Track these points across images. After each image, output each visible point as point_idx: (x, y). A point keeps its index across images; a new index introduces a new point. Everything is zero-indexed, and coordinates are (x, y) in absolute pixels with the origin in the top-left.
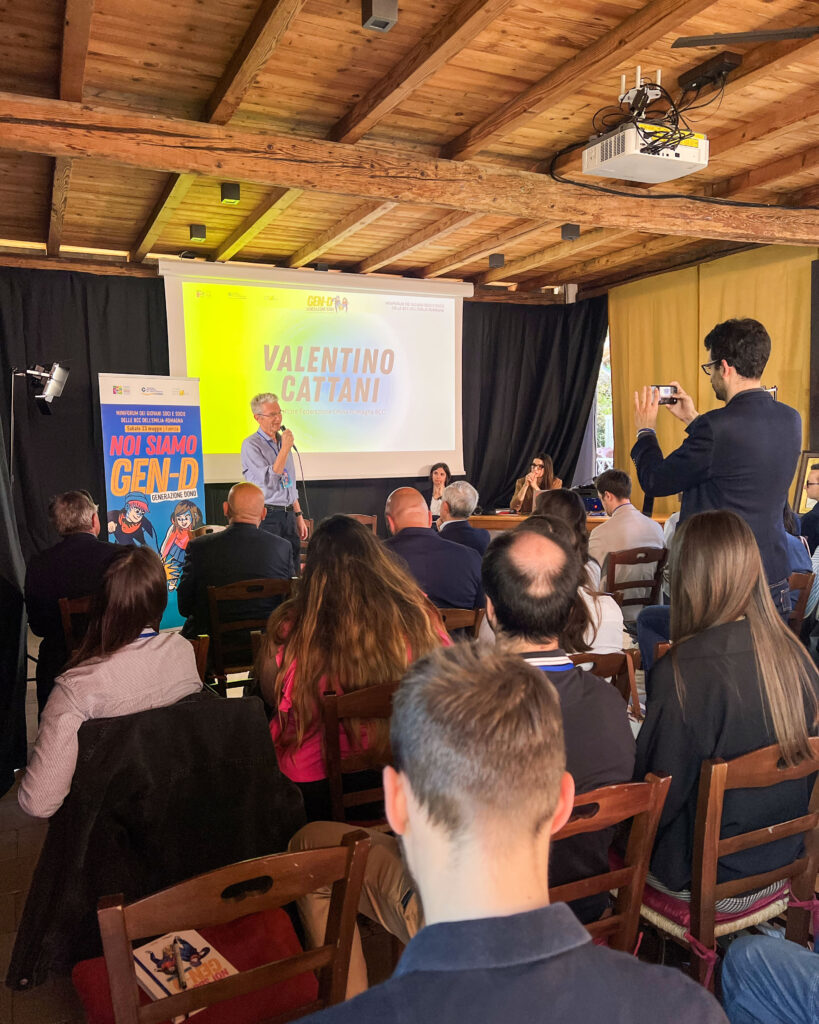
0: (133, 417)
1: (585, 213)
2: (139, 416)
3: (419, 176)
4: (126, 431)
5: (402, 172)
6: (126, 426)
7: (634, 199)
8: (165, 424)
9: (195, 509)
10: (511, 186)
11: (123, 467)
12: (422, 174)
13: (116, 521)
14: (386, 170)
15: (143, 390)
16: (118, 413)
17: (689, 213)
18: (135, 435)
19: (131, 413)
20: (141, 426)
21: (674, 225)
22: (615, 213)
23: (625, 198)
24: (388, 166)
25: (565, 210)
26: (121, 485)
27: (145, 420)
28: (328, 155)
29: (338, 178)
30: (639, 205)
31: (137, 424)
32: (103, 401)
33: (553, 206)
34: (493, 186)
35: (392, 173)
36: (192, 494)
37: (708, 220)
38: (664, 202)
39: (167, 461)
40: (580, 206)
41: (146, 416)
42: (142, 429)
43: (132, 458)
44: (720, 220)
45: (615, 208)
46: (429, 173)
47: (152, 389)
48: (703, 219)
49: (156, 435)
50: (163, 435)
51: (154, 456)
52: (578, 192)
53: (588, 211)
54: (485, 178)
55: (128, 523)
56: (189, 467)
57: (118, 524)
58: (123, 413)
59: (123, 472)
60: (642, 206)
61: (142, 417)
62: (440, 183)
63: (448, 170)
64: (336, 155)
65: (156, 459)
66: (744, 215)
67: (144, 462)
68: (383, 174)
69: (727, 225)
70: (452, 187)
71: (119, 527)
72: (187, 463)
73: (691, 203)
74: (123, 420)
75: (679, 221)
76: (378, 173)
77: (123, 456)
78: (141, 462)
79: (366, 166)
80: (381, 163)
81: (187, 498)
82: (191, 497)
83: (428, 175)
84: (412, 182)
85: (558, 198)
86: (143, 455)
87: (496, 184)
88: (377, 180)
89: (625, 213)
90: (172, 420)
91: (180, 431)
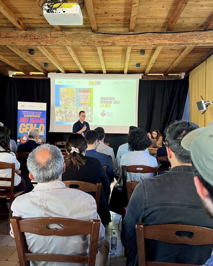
0: (27, 113)
1: (108, 43)
2: (28, 113)
3: (45, 37)
4: (24, 116)
5: (40, 37)
6: (24, 115)
7: (126, 36)
8: (36, 115)
9: (43, 138)
10: (77, 37)
11: (23, 126)
12: (46, 37)
13: (20, 139)
14: (34, 37)
15: (30, 106)
16: (22, 112)
17: (151, 38)
18: (27, 117)
19: (26, 112)
20: (29, 115)
21: (146, 43)
22: (120, 41)
23: (123, 36)
24: (35, 35)
25: (100, 42)
26: (22, 130)
27: (30, 114)
28: (17, 34)
29: (20, 41)
30: (128, 38)
31: (27, 115)
32: (18, 109)
33: (94, 42)
34: (71, 37)
35: (36, 37)
36: (42, 134)
37: (160, 40)
38: (140, 35)
39: (36, 125)
40: (105, 40)
41: (30, 113)
42: (29, 116)
43: (25, 124)
44: (166, 39)
45: (119, 40)
46: (48, 36)
47: (33, 106)
48: (158, 39)
49: (33, 118)
50: (35, 118)
51: (32, 123)
52: (103, 36)
53: (108, 42)
54: (67, 35)
55: (23, 140)
56: (42, 127)
57: (20, 140)
58: (24, 112)
59: (23, 127)
60: (130, 38)
61: (29, 113)
62: (52, 39)
63: (55, 34)
64: (19, 34)
65: (32, 124)
66: (178, 36)
67: (29, 124)
68: (33, 38)
69: (170, 40)
70: (57, 39)
71: (20, 141)
72: (42, 125)
73: (152, 34)
74: (24, 114)
75: (148, 41)
76: (32, 38)
77: (23, 123)
78: (28, 125)
79: (28, 36)
80: (32, 35)
81: (41, 135)
82: (42, 135)
83: (48, 37)
84: (43, 39)
85: (95, 38)
86: (29, 123)
87: (72, 37)
88: (32, 40)
89: (124, 41)
90: (38, 114)
91: (40, 117)
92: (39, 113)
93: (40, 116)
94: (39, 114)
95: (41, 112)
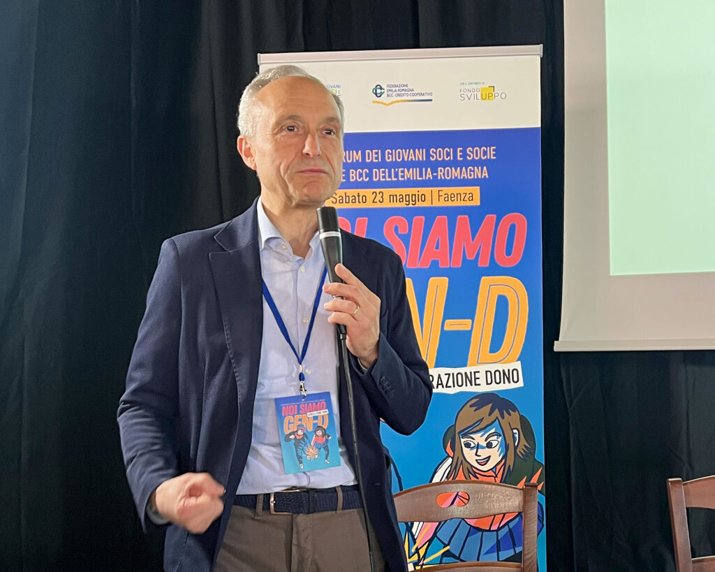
9: (514, 418)
20: (368, 192)
42: (371, 199)
49: (409, 213)
56: (502, 303)
72: (498, 291)
90: (455, 173)
91: (477, 202)
92: (465, 163)
93: (476, 190)
94: (465, 174)
95: (491, 153)
